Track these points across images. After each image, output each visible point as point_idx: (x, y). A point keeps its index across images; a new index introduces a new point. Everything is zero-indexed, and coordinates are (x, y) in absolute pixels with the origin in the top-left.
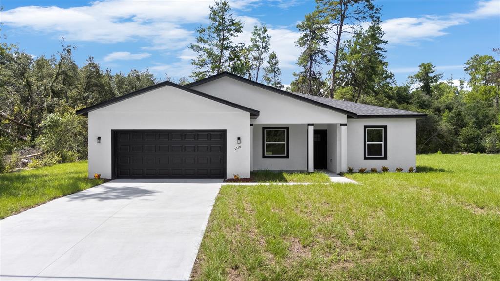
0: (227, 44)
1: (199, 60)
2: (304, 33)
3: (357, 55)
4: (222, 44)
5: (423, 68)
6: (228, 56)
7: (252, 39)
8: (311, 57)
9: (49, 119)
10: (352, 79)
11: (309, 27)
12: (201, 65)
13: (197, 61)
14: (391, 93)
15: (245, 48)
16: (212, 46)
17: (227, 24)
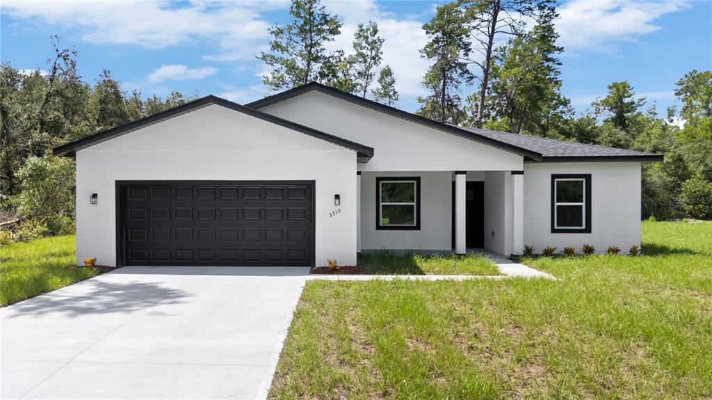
0: (318, 53)
1: (274, 78)
2: (433, 37)
3: (516, 68)
4: (310, 52)
5: (614, 89)
6: (319, 70)
7: (355, 45)
8: (444, 74)
9: (30, 166)
10: (507, 106)
11: (441, 28)
12: (277, 86)
13: (271, 79)
14: (566, 127)
15: (345, 59)
16: (294, 56)
17: (316, 22)
